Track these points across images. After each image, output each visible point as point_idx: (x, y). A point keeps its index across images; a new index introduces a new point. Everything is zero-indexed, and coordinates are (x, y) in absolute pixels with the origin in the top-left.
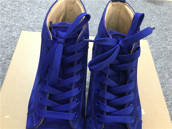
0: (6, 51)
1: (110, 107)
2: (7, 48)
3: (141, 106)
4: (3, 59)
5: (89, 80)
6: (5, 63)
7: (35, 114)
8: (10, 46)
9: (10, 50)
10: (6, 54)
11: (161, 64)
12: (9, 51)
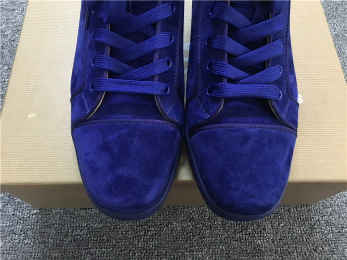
0: (11, 17)
1: (234, 68)
2: (14, 10)
3: (297, 79)
4: (8, 32)
5: (187, 46)
6: (14, 41)
7: (87, 93)
8: (19, 6)
9: (21, 16)
10: (13, 23)
11: (335, 29)
12: (18, 16)
